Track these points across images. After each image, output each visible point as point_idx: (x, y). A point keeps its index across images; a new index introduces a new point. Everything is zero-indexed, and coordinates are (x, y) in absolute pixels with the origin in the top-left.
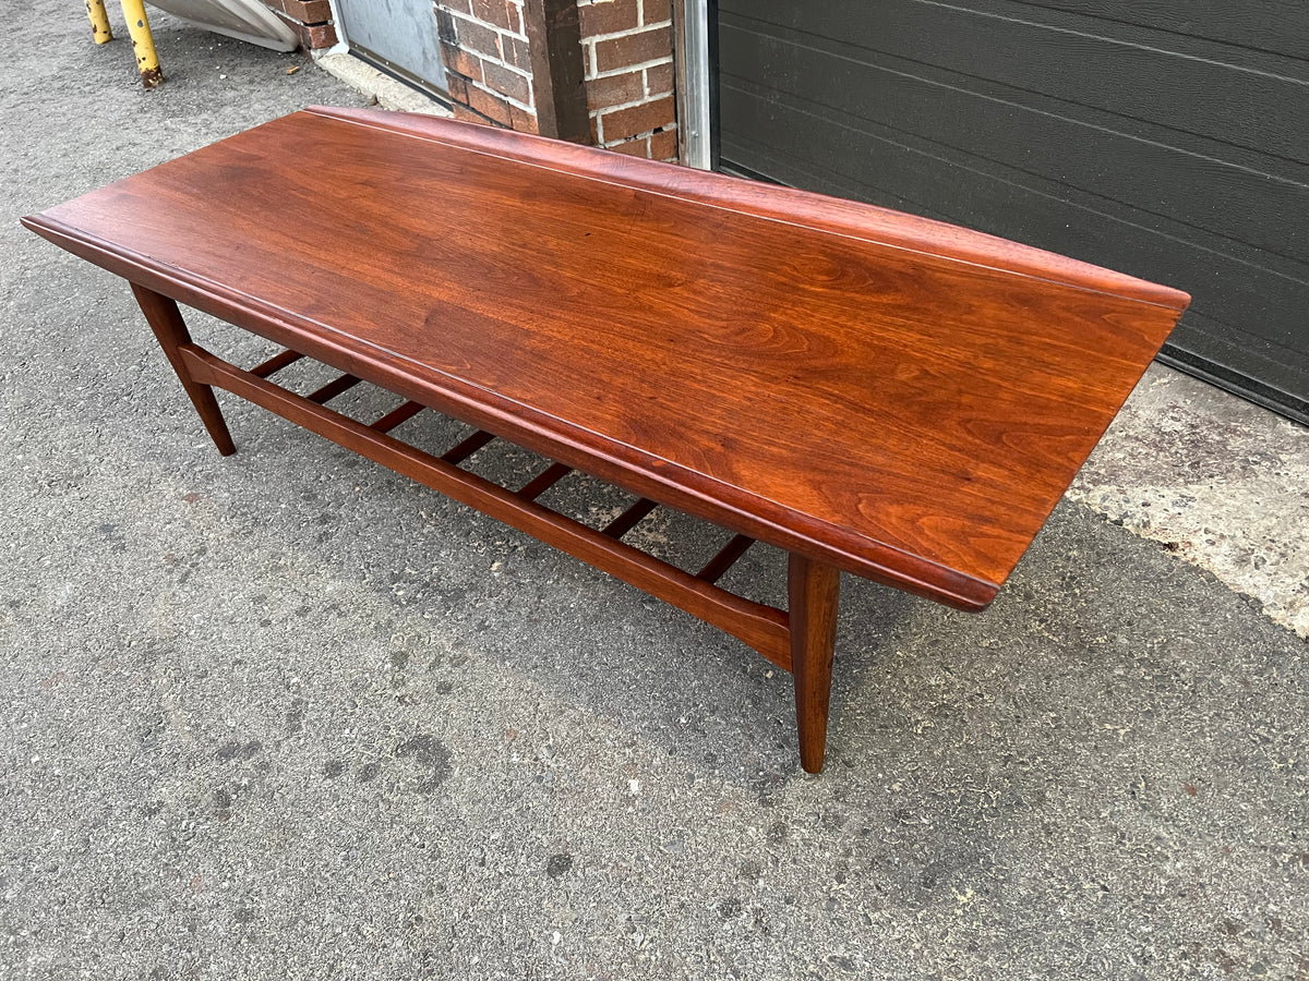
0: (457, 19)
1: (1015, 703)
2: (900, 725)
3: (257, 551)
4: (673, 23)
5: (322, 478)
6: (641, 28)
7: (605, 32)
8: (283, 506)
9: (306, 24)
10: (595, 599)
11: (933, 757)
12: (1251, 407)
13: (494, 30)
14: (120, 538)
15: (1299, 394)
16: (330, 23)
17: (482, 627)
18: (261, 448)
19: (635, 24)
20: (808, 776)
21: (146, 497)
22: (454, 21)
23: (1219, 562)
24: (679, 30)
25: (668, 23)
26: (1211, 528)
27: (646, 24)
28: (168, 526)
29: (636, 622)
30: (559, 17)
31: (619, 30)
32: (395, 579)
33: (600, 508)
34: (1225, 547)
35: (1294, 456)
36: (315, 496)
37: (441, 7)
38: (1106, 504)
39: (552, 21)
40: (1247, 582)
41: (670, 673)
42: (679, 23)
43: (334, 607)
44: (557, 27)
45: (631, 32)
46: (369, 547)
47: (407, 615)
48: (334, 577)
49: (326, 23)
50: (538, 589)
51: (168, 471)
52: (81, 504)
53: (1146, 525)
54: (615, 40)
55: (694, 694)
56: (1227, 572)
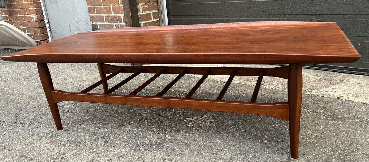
0: (99, 25)
1: (333, 132)
2: (309, 143)
3: (84, 150)
4: (159, 19)
5: (97, 129)
6: (152, 20)
7: (145, 21)
8: (87, 137)
9: (41, 40)
10: (203, 136)
11: (324, 147)
12: (332, 72)
13: (113, 24)
14: (29, 157)
15: (342, 66)
16: (48, 39)
17: (173, 150)
18: (71, 126)
19: (151, 19)
20: (295, 159)
21: (34, 146)
22: (98, 26)
23: (352, 98)
24: (161, 21)
25: (158, 19)
26: (344, 92)
27: (153, 19)
28: (47, 151)
29: (220, 139)
30: (134, 16)
31: (147, 21)
32: (137, 146)
33: (190, 118)
34: (351, 95)
35: (349, 78)
36: (97, 133)
37: (94, 23)
38: (317, 93)
39: (132, 17)
40: (360, 100)
41: (238, 147)
42: (161, 19)
43: (120, 156)
44: (134, 19)
45: (150, 21)
46: (123, 140)
47: (146, 153)
48: (116, 150)
49: (47, 40)
50: (184, 138)
51: (39, 138)
52: (10, 152)
53: (330, 95)
54: (147, 23)
55: (249, 150)
56: (355, 100)
